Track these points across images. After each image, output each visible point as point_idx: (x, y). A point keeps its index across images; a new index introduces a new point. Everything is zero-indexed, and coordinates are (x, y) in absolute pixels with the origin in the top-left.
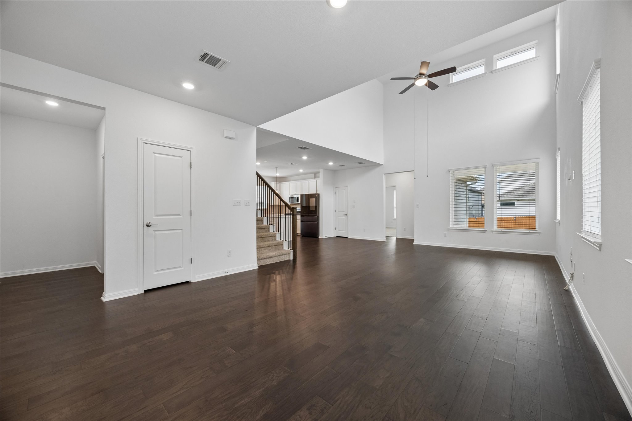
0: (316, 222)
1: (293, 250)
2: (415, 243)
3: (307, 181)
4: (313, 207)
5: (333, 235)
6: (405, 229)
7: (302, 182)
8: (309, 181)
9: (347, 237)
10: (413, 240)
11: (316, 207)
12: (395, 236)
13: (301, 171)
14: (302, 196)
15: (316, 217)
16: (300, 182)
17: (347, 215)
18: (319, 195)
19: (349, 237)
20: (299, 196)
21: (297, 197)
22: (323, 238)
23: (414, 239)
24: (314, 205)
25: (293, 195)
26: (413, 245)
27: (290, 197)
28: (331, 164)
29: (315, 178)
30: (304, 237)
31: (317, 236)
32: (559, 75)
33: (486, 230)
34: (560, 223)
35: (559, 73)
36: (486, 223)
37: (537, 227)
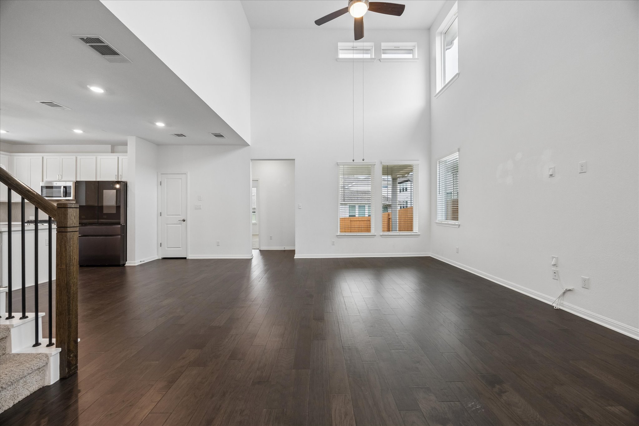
0: (120, 236)
1: (60, 350)
2: (297, 256)
3: (94, 157)
4: (109, 207)
5: (156, 256)
6: (271, 237)
7: (79, 158)
8: (99, 157)
9: (185, 258)
10: (293, 252)
11: (118, 207)
12: (258, 248)
13: (78, 131)
14: (78, 184)
15: (119, 226)
16: (74, 157)
17: (184, 221)
18: (125, 185)
19: (190, 257)
20: (71, 184)
21: (65, 187)
22: (136, 265)
23: (294, 250)
24: (113, 203)
25: (51, 182)
26: (294, 259)
27: (43, 185)
28: (160, 125)
29: (113, 151)
30: (86, 269)
31: (122, 263)
32: (458, 74)
33: (375, 234)
34: (459, 225)
35: (457, 72)
36: (374, 227)
37: (416, 229)
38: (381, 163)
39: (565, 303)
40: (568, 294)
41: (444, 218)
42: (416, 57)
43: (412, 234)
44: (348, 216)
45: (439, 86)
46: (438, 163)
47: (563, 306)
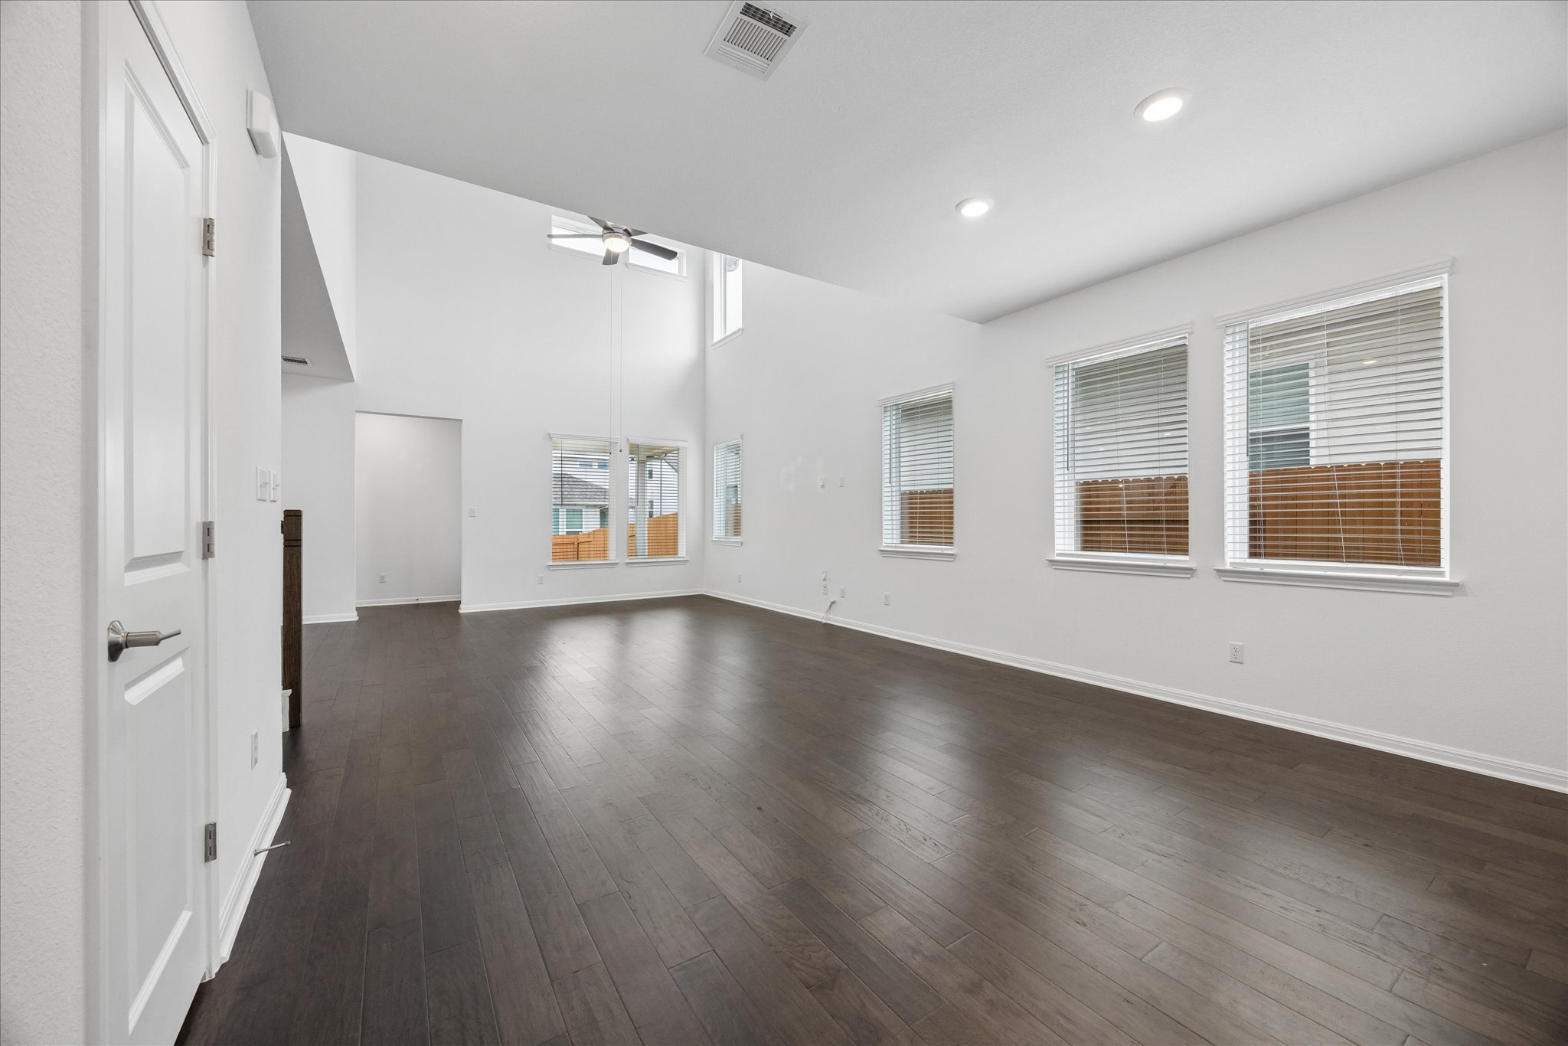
2: (464, 610)
6: (382, 577)
26: (457, 615)
32: (742, 330)
33: (617, 562)
34: (742, 543)
35: (741, 326)
36: (614, 548)
37: (682, 551)
38: (628, 440)
39: (831, 616)
40: (833, 606)
41: (723, 534)
42: (685, 274)
43: (677, 559)
44: (565, 533)
45: (718, 335)
46: (715, 449)
47: (829, 620)
